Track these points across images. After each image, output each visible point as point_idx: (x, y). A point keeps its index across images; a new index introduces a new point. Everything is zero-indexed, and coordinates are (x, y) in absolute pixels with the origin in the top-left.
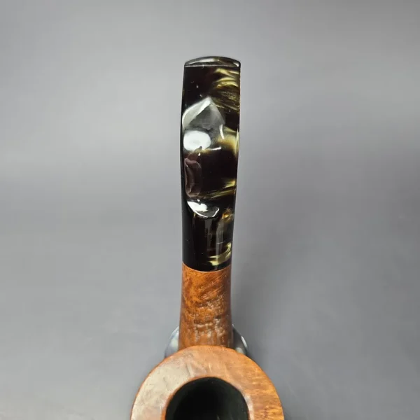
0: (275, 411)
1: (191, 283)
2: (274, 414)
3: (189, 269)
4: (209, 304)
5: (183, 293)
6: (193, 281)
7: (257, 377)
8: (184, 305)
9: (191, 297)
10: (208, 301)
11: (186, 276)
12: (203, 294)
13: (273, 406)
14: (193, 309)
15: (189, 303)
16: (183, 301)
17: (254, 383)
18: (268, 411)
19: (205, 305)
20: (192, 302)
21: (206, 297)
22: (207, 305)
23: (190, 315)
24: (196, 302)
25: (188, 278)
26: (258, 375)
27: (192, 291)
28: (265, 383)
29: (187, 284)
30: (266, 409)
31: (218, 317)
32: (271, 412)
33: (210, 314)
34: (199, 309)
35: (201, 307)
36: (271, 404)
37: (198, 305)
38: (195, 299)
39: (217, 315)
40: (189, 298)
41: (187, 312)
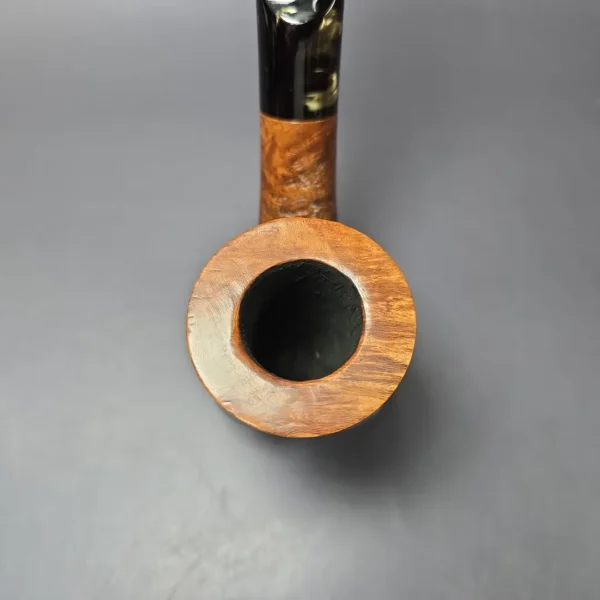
0: (403, 303)
1: (274, 146)
2: (401, 307)
3: (270, 120)
4: (302, 178)
5: (262, 166)
6: (277, 140)
7: (376, 260)
8: (265, 186)
9: (275, 169)
10: (301, 173)
11: (267, 133)
12: (293, 160)
13: (399, 297)
14: (278, 189)
15: (271, 180)
16: (264, 178)
17: (372, 267)
18: (391, 303)
19: (296, 180)
20: (276, 177)
21: (297, 167)
22: (299, 181)
23: (274, 200)
24: (284, 176)
25: (270, 137)
26: (377, 256)
27: (277, 158)
28: (388, 266)
29: (267, 148)
30: (388, 302)
31: (317, 202)
32: (396, 305)
33: (304, 195)
34: (287, 188)
35: (290, 183)
36: (397, 293)
37: (285, 180)
38: (281, 171)
39: (315, 198)
40: (273, 171)
41: (270, 196)
